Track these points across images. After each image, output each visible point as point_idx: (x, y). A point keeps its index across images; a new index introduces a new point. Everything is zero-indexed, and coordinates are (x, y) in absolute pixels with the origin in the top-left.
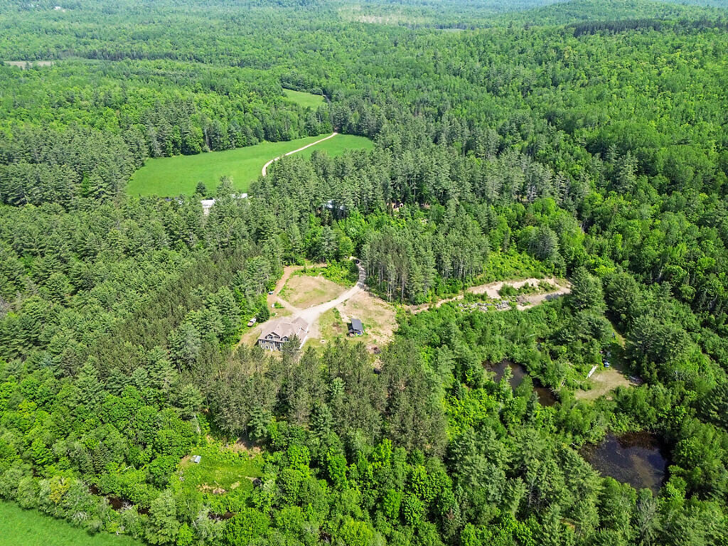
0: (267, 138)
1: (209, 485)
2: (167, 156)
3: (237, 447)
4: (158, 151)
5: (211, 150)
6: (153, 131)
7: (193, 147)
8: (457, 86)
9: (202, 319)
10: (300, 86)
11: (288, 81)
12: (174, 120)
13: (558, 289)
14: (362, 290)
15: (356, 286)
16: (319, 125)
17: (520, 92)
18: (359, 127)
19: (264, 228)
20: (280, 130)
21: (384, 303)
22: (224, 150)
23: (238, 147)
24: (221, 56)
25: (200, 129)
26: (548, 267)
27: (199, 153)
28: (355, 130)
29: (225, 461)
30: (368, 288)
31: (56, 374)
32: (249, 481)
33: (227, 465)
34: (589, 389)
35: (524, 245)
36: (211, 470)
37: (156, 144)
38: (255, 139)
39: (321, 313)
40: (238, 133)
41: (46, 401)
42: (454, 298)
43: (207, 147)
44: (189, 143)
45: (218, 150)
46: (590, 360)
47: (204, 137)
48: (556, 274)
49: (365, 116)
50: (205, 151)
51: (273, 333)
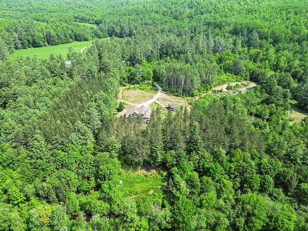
0: (76, 40)
1: (135, 195)
2: (25, 48)
3: (141, 172)
4: (20, 46)
5: (49, 45)
6: (16, 35)
7: (39, 43)
8: (159, 18)
9: (97, 106)
10: (83, 20)
11: (76, 18)
12: (26, 29)
13: (250, 85)
14: (163, 94)
15: (159, 92)
16: (101, 33)
17: (188, 18)
18: (121, 34)
19: (105, 66)
20: (83, 36)
21: (178, 97)
22: (55, 45)
23: (63, 43)
24: (36, 10)
25: (42, 34)
26: (241, 77)
27: (42, 46)
28: (119, 35)
29: (138, 181)
30: (165, 93)
31: (12, 146)
32: (158, 188)
33: (140, 182)
34: (293, 120)
35: (227, 70)
36: (131, 187)
37: (19, 42)
38: (70, 40)
39: (149, 105)
40: (62, 36)
41: (10, 163)
42: (208, 93)
43: (46, 43)
44: (37, 41)
45: (53, 45)
46: (286, 109)
47: (44, 38)
48: (246, 80)
49: (124, 28)
50: (45, 46)
51: (135, 113)
